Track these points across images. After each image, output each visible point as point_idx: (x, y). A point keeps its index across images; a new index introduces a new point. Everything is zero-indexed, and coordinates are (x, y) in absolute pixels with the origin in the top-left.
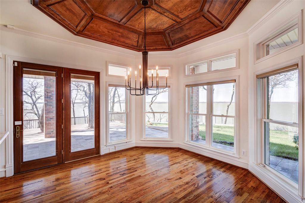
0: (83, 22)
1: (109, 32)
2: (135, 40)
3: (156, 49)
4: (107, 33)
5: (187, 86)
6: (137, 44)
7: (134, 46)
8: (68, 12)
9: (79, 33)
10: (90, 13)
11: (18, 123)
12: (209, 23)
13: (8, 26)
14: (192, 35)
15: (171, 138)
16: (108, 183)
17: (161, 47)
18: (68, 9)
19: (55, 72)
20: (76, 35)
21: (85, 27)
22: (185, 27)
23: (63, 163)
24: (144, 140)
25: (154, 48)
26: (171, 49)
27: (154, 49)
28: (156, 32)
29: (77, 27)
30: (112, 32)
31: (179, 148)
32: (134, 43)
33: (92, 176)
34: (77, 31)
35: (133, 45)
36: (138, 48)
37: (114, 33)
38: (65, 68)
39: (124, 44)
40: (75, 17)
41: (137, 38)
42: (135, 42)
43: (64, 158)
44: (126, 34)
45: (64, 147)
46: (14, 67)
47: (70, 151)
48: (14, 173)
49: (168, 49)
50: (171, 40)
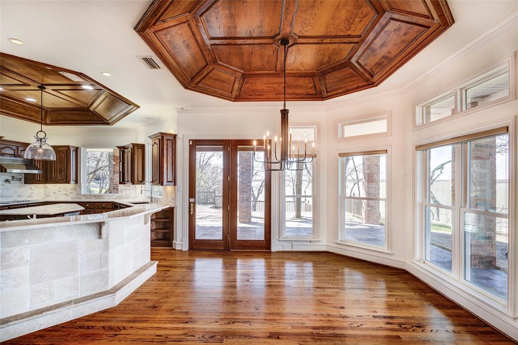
0: (237, 86)
1: (268, 87)
2: (310, 86)
3: (348, 91)
4: (267, 89)
5: (418, 147)
6: (314, 91)
7: (312, 95)
8: (216, 82)
9: (237, 99)
10: (240, 74)
11: (192, 200)
12: (409, 26)
13: (184, 108)
14: (394, 54)
15: (388, 248)
16: (248, 280)
17: (355, 86)
18: (215, 79)
19: (222, 146)
20: (234, 101)
21: (240, 90)
22: (375, 44)
23: (229, 250)
24: (341, 243)
25: (344, 90)
26: (374, 84)
27: (344, 92)
28: (336, 66)
29: (231, 93)
30: (273, 86)
31: (404, 270)
32: (309, 90)
33: (242, 269)
34: (234, 96)
35: (308, 94)
36: (320, 96)
37: (276, 85)
38: (231, 140)
39: (294, 96)
40: (226, 85)
41: (311, 83)
42: (310, 88)
43: (230, 245)
44: (292, 82)
45: (230, 231)
46: (190, 145)
47: (236, 238)
48: (189, 249)
49: (369, 85)
50: (366, 70)
